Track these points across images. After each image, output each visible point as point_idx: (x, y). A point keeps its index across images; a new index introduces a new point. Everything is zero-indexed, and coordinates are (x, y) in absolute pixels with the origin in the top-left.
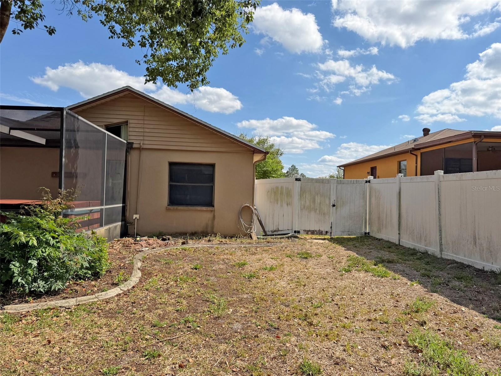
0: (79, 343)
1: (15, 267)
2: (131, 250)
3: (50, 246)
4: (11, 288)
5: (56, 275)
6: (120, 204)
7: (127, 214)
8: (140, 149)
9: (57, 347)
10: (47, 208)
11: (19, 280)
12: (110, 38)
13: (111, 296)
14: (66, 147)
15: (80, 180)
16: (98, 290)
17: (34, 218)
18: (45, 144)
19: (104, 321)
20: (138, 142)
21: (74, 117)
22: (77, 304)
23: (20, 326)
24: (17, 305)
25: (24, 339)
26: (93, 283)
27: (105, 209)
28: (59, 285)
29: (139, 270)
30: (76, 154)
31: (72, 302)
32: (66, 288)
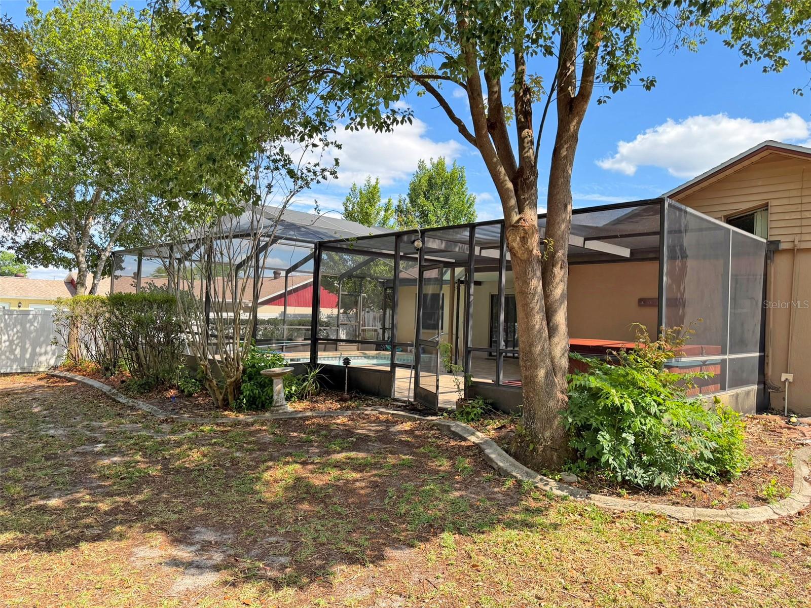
0: (708, 589)
1: (605, 439)
2: (784, 439)
3: (651, 414)
4: (597, 470)
5: (661, 462)
6: (755, 352)
7: (769, 371)
8: (793, 252)
9: (673, 584)
10: (645, 356)
11: (611, 461)
12: (742, 65)
13: (756, 520)
14: (669, 258)
15: (689, 310)
16: (729, 502)
17: (628, 369)
18: (628, 256)
19: (750, 564)
20: (790, 238)
21: (680, 210)
22: (697, 519)
23: (614, 530)
24: (606, 497)
25: (621, 553)
26: (720, 488)
27: (730, 360)
28: (664, 480)
29: (806, 480)
30: (683, 270)
31: (686, 513)
32: (675, 488)
